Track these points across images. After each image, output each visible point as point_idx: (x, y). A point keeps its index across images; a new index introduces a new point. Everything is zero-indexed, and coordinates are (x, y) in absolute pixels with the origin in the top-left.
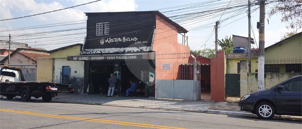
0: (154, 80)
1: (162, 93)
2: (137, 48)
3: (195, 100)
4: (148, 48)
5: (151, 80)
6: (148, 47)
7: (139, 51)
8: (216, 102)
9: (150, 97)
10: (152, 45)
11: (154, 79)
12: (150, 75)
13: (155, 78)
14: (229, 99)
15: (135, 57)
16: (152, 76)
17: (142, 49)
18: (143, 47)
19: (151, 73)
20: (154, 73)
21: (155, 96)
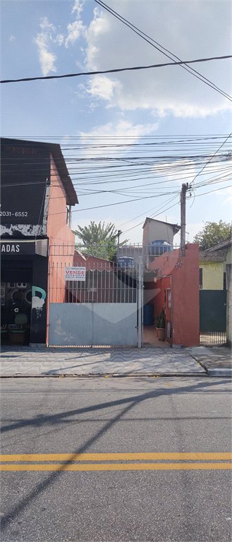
0: (45, 306)
1: (64, 333)
2: (5, 227)
3: (140, 346)
4: (36, 228)
5: (37, 303)
6: (34, 226)
7: (11, 234)
8: (182, 347)
9: (33, 345)
10: (44, 221)
11: (44, 302)
12: (34, 293)
13: (46, 300)
14: (206, 339)
15: (16, 249)
16: (39, 295)
17: (17, 229)
18: (20, 226)
19: (35, 289)
20: (46, 288)
21: (45, 342)
